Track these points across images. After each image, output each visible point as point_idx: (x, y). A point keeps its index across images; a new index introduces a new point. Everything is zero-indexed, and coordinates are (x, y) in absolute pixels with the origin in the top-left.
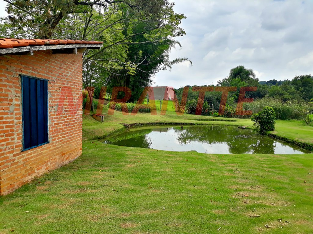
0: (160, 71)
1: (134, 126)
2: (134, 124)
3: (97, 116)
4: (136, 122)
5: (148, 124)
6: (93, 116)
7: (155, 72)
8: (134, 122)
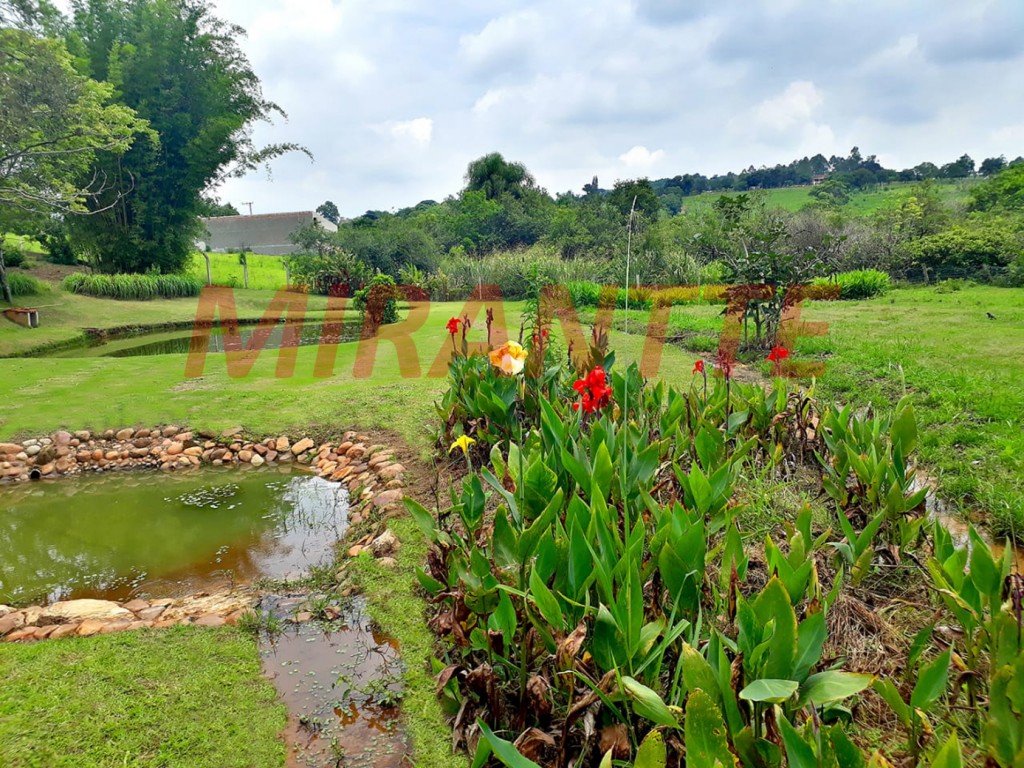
0: (227, 179)
1: (122, 333)
2: (124, 329)
3: (17, 313)
4: (129, 324)
5: (165, 325)
6: (9, 314)
7: (216, 185)
8: (125, 324)
